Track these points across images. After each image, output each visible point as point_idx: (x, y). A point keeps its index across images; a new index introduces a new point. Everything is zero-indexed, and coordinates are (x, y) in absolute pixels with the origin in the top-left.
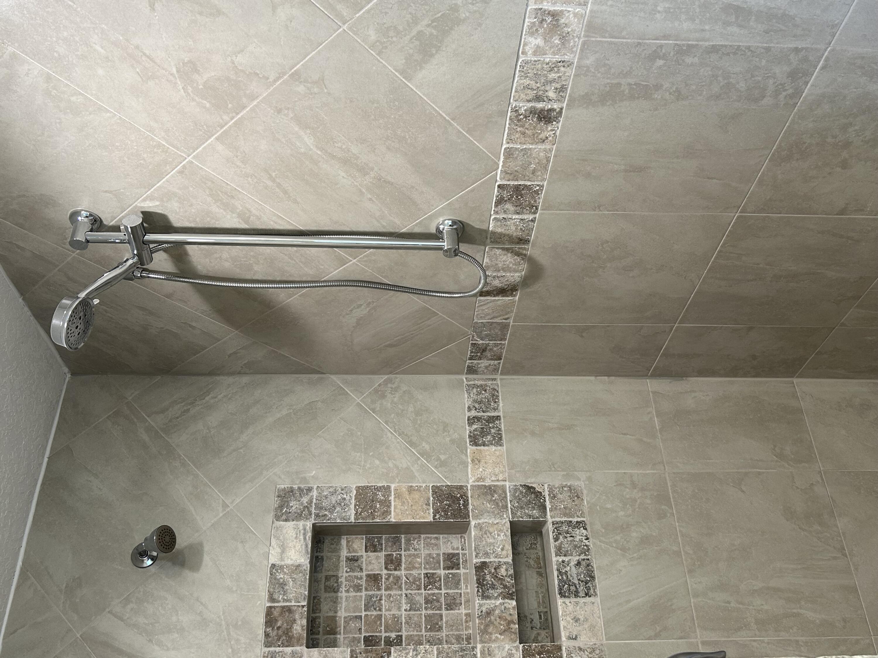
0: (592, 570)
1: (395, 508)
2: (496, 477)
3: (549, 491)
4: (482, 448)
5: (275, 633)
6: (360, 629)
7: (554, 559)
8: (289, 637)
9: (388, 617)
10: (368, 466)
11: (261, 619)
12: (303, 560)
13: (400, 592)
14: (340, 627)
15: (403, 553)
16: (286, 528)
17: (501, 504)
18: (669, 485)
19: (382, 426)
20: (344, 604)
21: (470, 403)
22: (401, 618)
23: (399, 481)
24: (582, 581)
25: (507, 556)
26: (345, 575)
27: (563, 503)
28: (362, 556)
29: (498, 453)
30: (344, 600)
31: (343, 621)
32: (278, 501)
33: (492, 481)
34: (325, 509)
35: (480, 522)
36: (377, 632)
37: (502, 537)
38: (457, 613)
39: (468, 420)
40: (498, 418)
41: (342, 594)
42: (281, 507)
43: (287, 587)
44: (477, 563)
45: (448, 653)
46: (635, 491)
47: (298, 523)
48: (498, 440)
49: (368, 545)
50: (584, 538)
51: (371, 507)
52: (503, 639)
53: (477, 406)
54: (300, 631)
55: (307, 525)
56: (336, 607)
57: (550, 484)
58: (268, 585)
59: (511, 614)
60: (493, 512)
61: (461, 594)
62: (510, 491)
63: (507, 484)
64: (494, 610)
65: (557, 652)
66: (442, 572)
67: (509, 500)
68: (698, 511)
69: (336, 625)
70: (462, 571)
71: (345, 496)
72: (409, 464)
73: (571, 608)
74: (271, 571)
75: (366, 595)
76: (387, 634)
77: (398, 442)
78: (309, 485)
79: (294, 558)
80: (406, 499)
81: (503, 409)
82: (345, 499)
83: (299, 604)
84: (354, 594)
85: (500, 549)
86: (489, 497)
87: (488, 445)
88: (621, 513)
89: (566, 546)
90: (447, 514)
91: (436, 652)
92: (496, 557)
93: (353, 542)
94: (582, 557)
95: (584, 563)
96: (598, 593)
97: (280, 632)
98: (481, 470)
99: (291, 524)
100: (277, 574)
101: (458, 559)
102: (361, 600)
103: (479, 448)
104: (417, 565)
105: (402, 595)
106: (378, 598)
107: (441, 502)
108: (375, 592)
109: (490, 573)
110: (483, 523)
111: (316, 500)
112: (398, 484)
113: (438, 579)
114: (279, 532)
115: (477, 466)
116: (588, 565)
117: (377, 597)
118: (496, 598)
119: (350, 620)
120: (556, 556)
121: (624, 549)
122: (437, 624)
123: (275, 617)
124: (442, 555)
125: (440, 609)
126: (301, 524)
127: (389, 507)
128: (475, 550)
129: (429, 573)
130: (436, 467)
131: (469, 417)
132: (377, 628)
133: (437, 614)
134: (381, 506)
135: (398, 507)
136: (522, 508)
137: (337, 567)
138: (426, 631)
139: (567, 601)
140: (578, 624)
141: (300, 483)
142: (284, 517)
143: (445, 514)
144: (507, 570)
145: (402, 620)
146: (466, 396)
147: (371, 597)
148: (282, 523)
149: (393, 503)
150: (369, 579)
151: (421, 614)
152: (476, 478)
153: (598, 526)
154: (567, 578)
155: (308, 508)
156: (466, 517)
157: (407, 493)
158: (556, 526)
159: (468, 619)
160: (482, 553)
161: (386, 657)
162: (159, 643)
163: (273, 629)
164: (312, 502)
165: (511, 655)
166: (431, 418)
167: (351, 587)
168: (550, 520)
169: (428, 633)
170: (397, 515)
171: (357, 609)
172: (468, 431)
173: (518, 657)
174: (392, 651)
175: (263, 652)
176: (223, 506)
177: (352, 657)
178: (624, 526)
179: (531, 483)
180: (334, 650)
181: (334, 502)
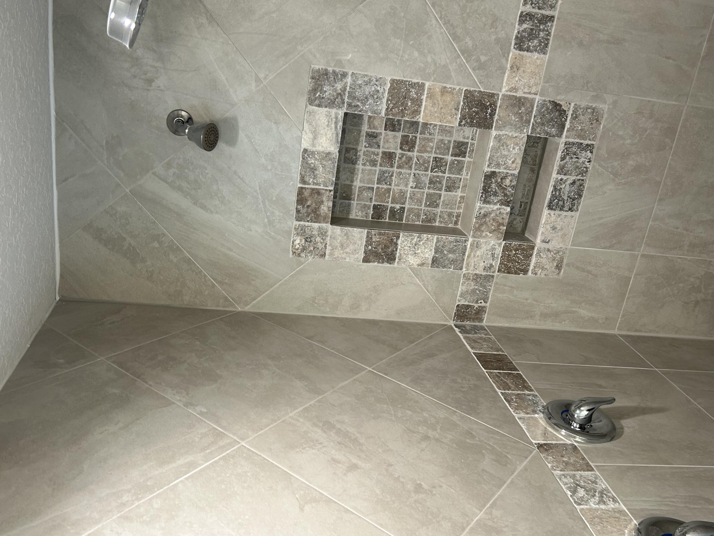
0: (583, 189)
1: (425, 108)
2: (529, 89)
3: (573, 111)
4: (525, 53)
5: (305, 210)
6: (371, 198)
7: (554, 175)
8: (317, 215)
9: (396, 191)
10: (406, 56)
11: (294, 198)
12: (332, 149)
13: (409, 171)
14: (355, 195)
15: (418, 135)
16: (318, 114)
17: (525, 118)
18: (682, 119)
19: (428, 9)
20: (360, 175)
22: (407, 193)
23: (435, 79)
24: (571, 198)
25: (515, 169)
26: (364, 149)
27: (582, 124)
28: (381, 133)
29: (538, 62)
30: (360, 171)
31: (357, 190)
32: (313, 84)
33: (524, 93)
34: (358, 100)
35: (501, 133)
36: (385, 203)
37: (516, 151)
38: (454, 195)
39: (520, 16)
40: (551, 18)
41: (360, 166)
42: (314, 90)
43: (317, 172)
44: (487, 172)
45: (445, 243)
46: (650, 121)
47: (331, 110)
48: (543, 47)
49: (388, 123)
50: (587, 160)
51: (402, 104)
52: (491, 236)
54: (326, 211)
55: (339, 114)
56: (353, 178)
57: (577, 103)
58: (300, 168)
59: (503, 218)
60: (515, 125)
61: (461, 179)
62: (537, 106)
63: (537, 98)
64: (490, 213)
65: (530, 251)
66: (449, 158)
67: (533, 115)
68: (694, 147)
69: (351, 192)
70: (467, 159)
71: (379, 88)
72: (448, 61)
73: (553, 218)
74: (303, 156)
75: (380, 170)
76: (393, 205)
77: (441, 33)
78: (344, 70)
79: (325, 146)
80: (438, 101)
81: (560, 8)
82: (378, 91)
83: (327, 188)
84: (370, 168)
85: (511, 162)
86: (516, 109)
87: (531, 52)
88: (628, 141)
89: (569, 166)
90: (473, 122)
91: (435, 241)
92: (505, 169)
93: (374, 119)
94: (578, 177)
95: (578, 183)
96: (579, 209)
97: (309, 210)
98: (517, 79)
99: (323, 110)
100: (309, 159)
101: (466, 148)
102: (375, 174)
103: (521, 53)
104: (429, 149)
105: (411, 174)
106: (390, 175)
107: (470, 109)
108: (388, 169)
109: (496, 182)
110: (503, 135)
111: (350, 88)
112: (433, 83)
113: (444, 164)
114: (312, 117)
115: (514, 74)
116: (581, 185)
117: (389, 173)
118: (495, 204)
119: (364, 189)
120: (558, 174)
121: (616, 175)
122: (435, 202)
123: (305, 197)
124: (452, 142)
125: (440, 189)
126: (333, 111)
127: (420, 106)
128: (489, 160)
129: (438, 158)
130: (474, 69)
131: (522, 13)
132: (385, 199)
133: (437, 194)
134: (412, 104)
135: (429, 107)
136: (543, 124)
137: (357, 141)
138: (425, 206)
139: (552, 212)
140: (553, 232)
141: (335, 66)
142: (317, 102)
143: (471, 121)
144: (511, 181)
145: (407, 195)
147: (384, 172)
148: (314, 107)
149: (424, 103)
150: (384, 156)
151: (424, 192)
152: (510, 87)
153: (603, 152)
154: (560, 194)
155: (341, 96)
156: (489, 127)
157: (439, 93)
158: (566, 146)
159: (462, 201)
160: (494, 163)
161: (395, 240)
162: (203, 207)
163: (303, 207)
164: (345, 89)
165: (493, 249)
166: (482, 7)
167: (367, 161)
168: (563, 139)
169: (426, 208)
170: (425, 115)
171: (371, 181)
172: (516, 31)
173: (499, 251)
174: (401, 236)
175: (294, 224)
176: (256, 81)
177: (367, 237)
178: (625, 154)
179: (559, 100)
180: (354, 230)
181: (367, 93)
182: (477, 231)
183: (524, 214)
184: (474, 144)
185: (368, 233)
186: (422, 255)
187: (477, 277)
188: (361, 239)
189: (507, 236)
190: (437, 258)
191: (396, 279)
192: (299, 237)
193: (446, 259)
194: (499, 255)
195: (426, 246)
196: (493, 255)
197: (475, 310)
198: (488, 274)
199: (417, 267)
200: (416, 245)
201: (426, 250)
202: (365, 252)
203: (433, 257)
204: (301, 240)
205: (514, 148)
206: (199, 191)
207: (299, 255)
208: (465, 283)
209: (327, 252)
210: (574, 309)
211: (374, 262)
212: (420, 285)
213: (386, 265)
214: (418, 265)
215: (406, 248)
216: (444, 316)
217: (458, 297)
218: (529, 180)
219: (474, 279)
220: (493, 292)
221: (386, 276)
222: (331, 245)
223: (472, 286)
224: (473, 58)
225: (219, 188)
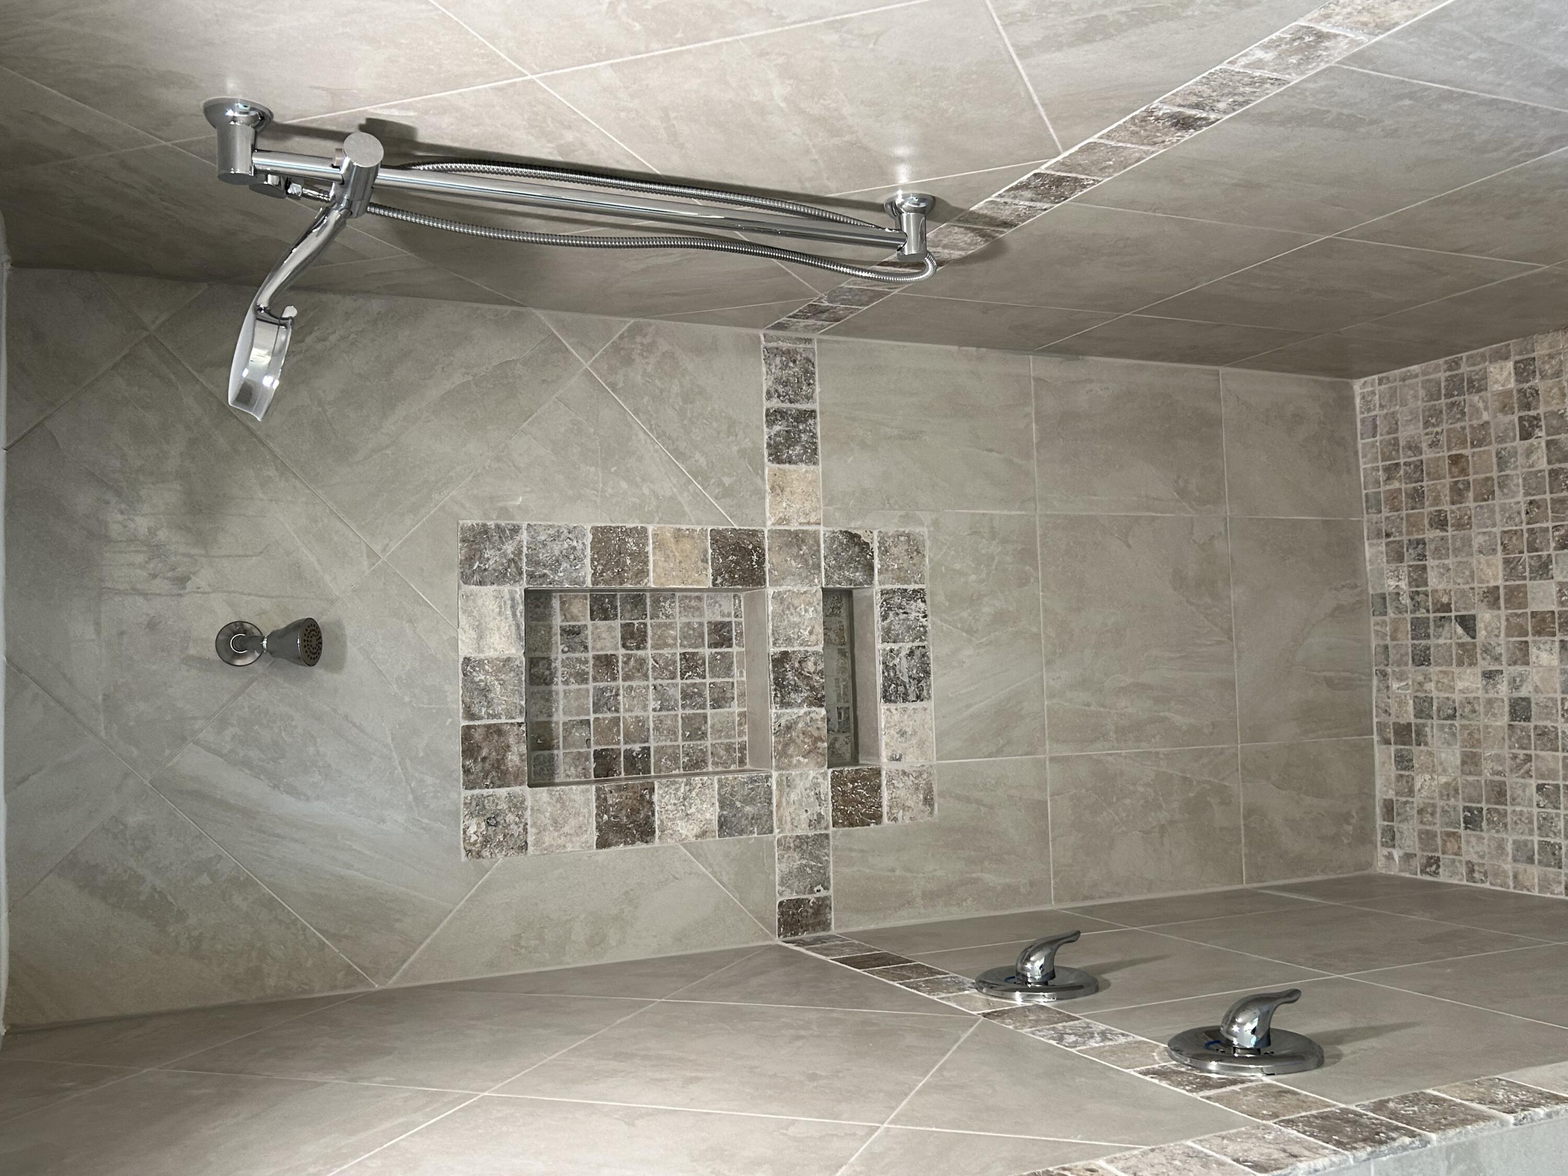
0: (928, 662)
1: (654, 566)
2: (806, 518)
3: (879, 542)
4: (787, 466)
5: (479, 766)
6: (588, 740)
7: (879, 646)
8: (502, 772)
9: (630, 720)
11: (457, 748)
12: (513, 651)
13: (646, 683)
14: (558, 738)
15: (648, 621)
16: (482, 597)
17: (811, 562)
18: (1038, 533)
19: (629, 419)
20: (561, 702)
21: (770, 383)
22: (648, 722)
23: (661, 519)
24: (914, 679)
25: (817, 644)
26: (561, 656)
27: (897, 561)
28: (586, 626)
29: (809, 476)
30: (561, 695)
31: (561, 729)
32: (465, 550)
33: (800, 524)
34: (544, 565)
35: (781, 589)
36: (614, 744)
37: (811, 614)
38: (728, 713)
39: (767, 415)
40: (812, 414)
41: (559, 687)
42: (469, 560)
43: (493, 695)
44: (775, 654)
45: (733, 787)
46: (994, 542)
47: (501, 588)
48: (811, 455)
49: (595, 608)
50: (921, 615)
51: (617, 564)
52: (807, 763)
53: (781, 389)
54: (518, 763)
55: (516, 592)
56: (550, 708)
57: (882, 530)
58: (461, 692)
59: (818, 728)
60: (800, 575)
61: (733, 683)
62: (825, 541)
63: (822, 529)
64: (796, 723)
65: (875, 779)
66: (706, 652)
67: (822, 556)
68: (1069, 574)
69: (551, 735)
70: (735, 649)
71: (575, 543)
72: (675, 490)
73: (896, 716)
74: (464, 670)
75: (595, 688)
76: (628, 747)
77: (656, 451)
78: (515, 522)
79: (499, 647)
80: (672, 551)
81: (820, 398)
82: (574, 548)
83: (513, 721)
84: (576, 686)
85: (807, 633)
86: (795, 550)
87: (796, 463)
88: (973, 577)
89: (897, 628)
90: (734, 577)
91: (716, 786)
92: (801, 645)
93: (570, 604)
94: (917, 643)
95: (918, 653)
96: (932, 695)
97: (487, 766)
98: (784, 505)
99: (489, 589)
100: (475, 674)
101: (730, 631)
102: (588, 696)
103: (781, 466)
104: (670, 641)
105: (648, 686)
106: (613, 693)
107: (725, 557)
108: (609, 684)
109: (793, 668)
110: (785, 592)
111: (528, 548)
112: (659, 525)
113: (700, 662)
114: (470, 603)
115: (778, 499)
116: (923, 656)
117: (611, 691)
118: (800, 705)
119: (573, 726)
120: (883, 642)
121: (970, 631)
122: (700, 729)
123: (477, 742)
124: (706, 625)
125: (703, 706)
126: (506, 589)
127: (646, 563)
128: (773, 634)
129: (688, 653)
130: (716, 498)
131: (768, 410)
132: (613, 738)
133: (699, 714)
134: (633, 562)
135: (660, 564)
136: (841, 568)
137: (548, 645)
138: (684, 740)
139: (892, 706)
140: (903, 739)
141: (498, 518)
142: (476, 578)
143: (730, 576)
144: (815, 664)
145: (649, 725)
146: (764, 370)
147: (603, 691)
148: (473, 587)
149: (651, 558)
150: (598, 662)
151: (677, 715)
152: (777, 518)
153: (941, 598)
154: (895, 674)
155: (515, 563)
156: (761, 581)
157: (672, 540)
158: (885, 597)
159: (743, 720)
160: (782, 638)
161: (648, 797)
162: (292, 791)
163: (475, 762)
164: (520, 552)
165: (816, 785)
166: (709, 409)
167: (571, 675)
168: (877, 588)
169: (687, 743)
170: (658, 577)
171: (582, 710)
172: (766, 437)
173: (826, 787)
174: (656, 787)
175: (462, 796)
176: (368, 557)
177: (598, 798)
178: (975, 598)
179: (855, 528)
180: (571, 789)
181: (557, 553)
182: (781, 757)
183: (849, 728)
184: (741, 624)
185: (598, 790)
186: (699, 816)
187: (801, 841)
188: (587, 803)
189: (834, 759)
190: (725, 817)
191: (662, 871)
192: (475, 820)
193: (742, 817)
194: (827, 794)
195: (703, 798)
196: (818, 795)
197: (811, 907)
198: (818, 832)
199: (694, 839)
200: (685, 799)
201: (705, 806)
202: (599, 828)
203: (720, 817)
204: (478, 824)
205: (806, 611)
206: (281, 761)
207: (479, 855)
208: (783, 857)
209: (530, 839)
210: (974, 875)
211: (617, 844)
212: (706, 876)
213: (640, 846)
214: (697, 837)
215: (669, 807)
216: (762, 930)
217: (778, 888)
218: (842, 670)
219: (796, 847)
220: (834, 866)
221: (644, 868)
222: (534, 825)
223: (797, 860)
224: (713, 480)
225: (318, 751)
